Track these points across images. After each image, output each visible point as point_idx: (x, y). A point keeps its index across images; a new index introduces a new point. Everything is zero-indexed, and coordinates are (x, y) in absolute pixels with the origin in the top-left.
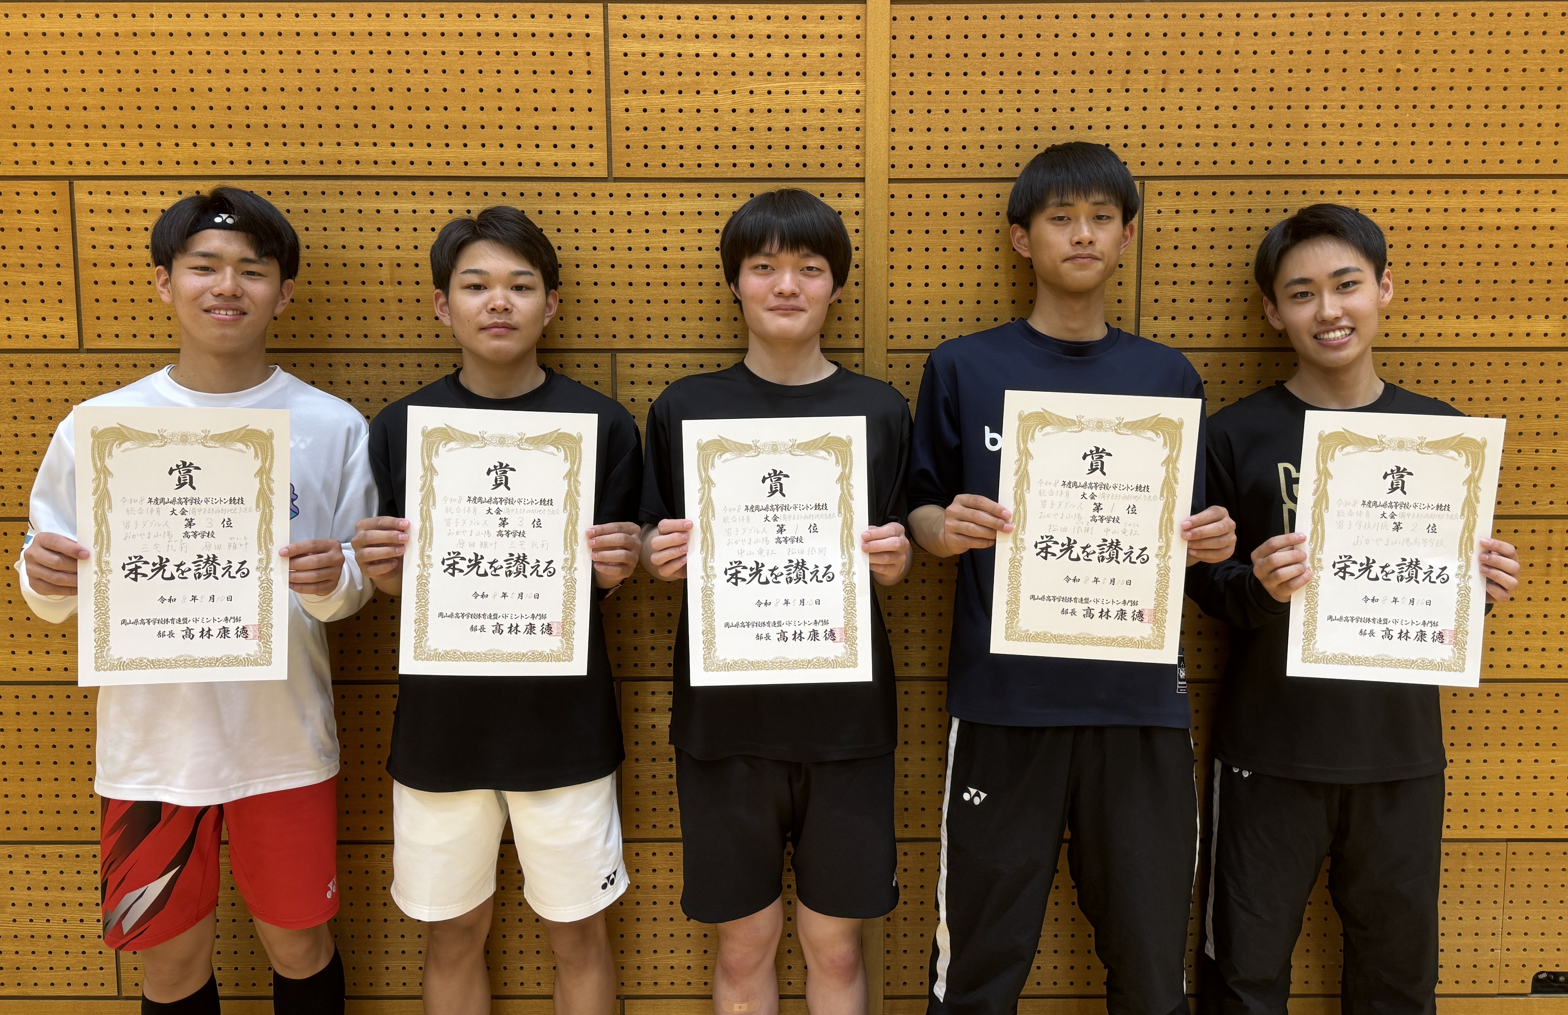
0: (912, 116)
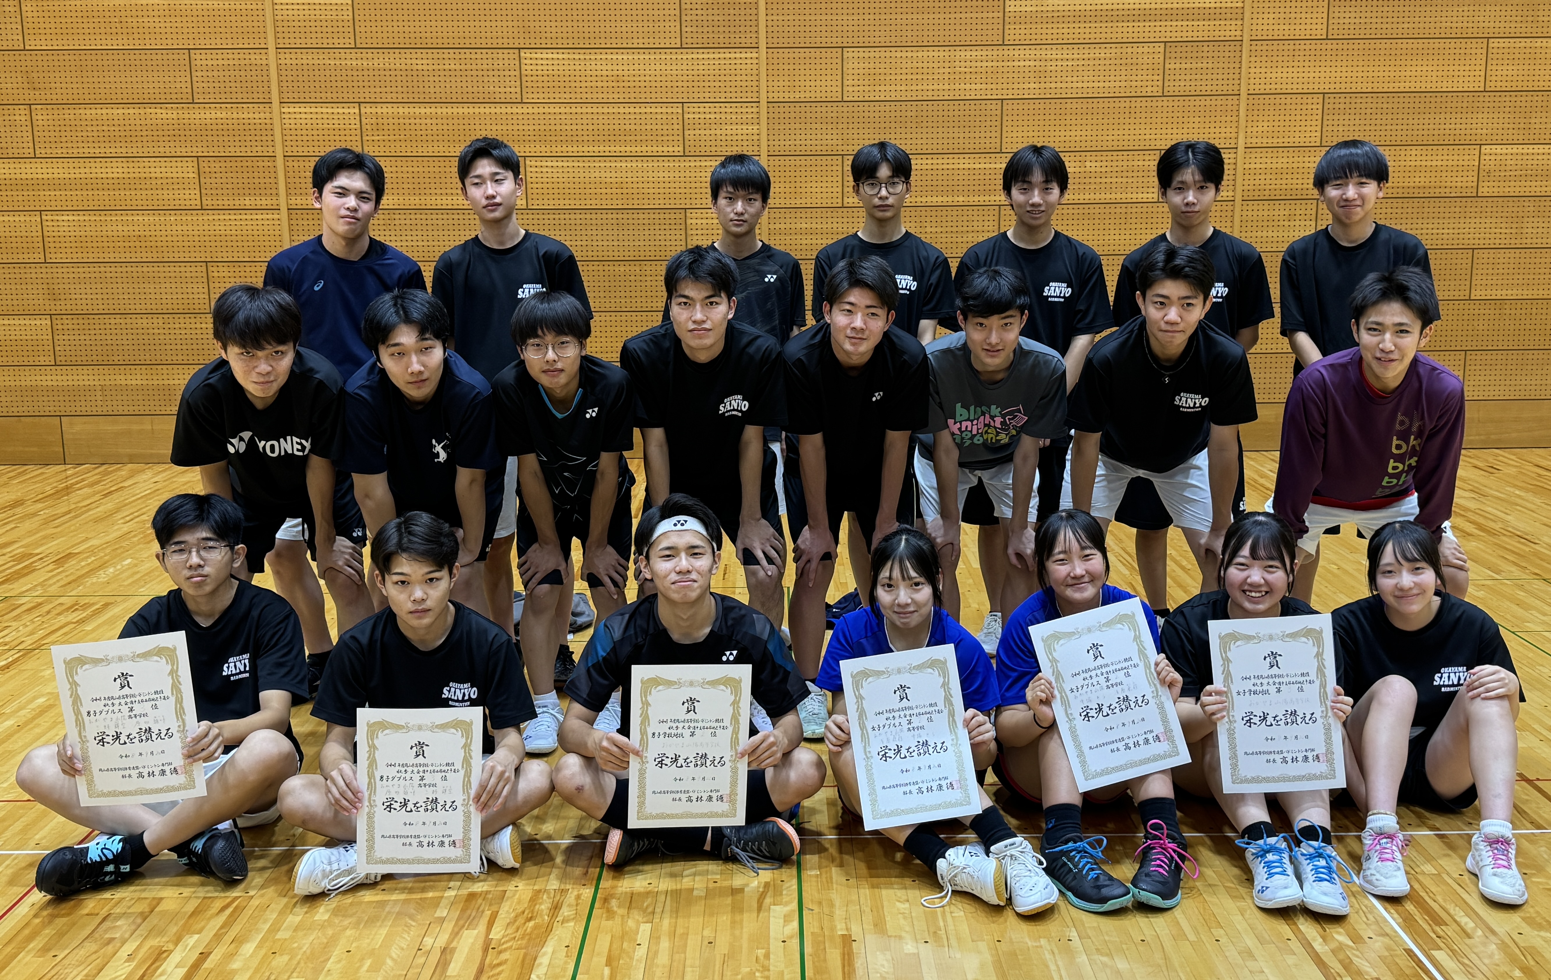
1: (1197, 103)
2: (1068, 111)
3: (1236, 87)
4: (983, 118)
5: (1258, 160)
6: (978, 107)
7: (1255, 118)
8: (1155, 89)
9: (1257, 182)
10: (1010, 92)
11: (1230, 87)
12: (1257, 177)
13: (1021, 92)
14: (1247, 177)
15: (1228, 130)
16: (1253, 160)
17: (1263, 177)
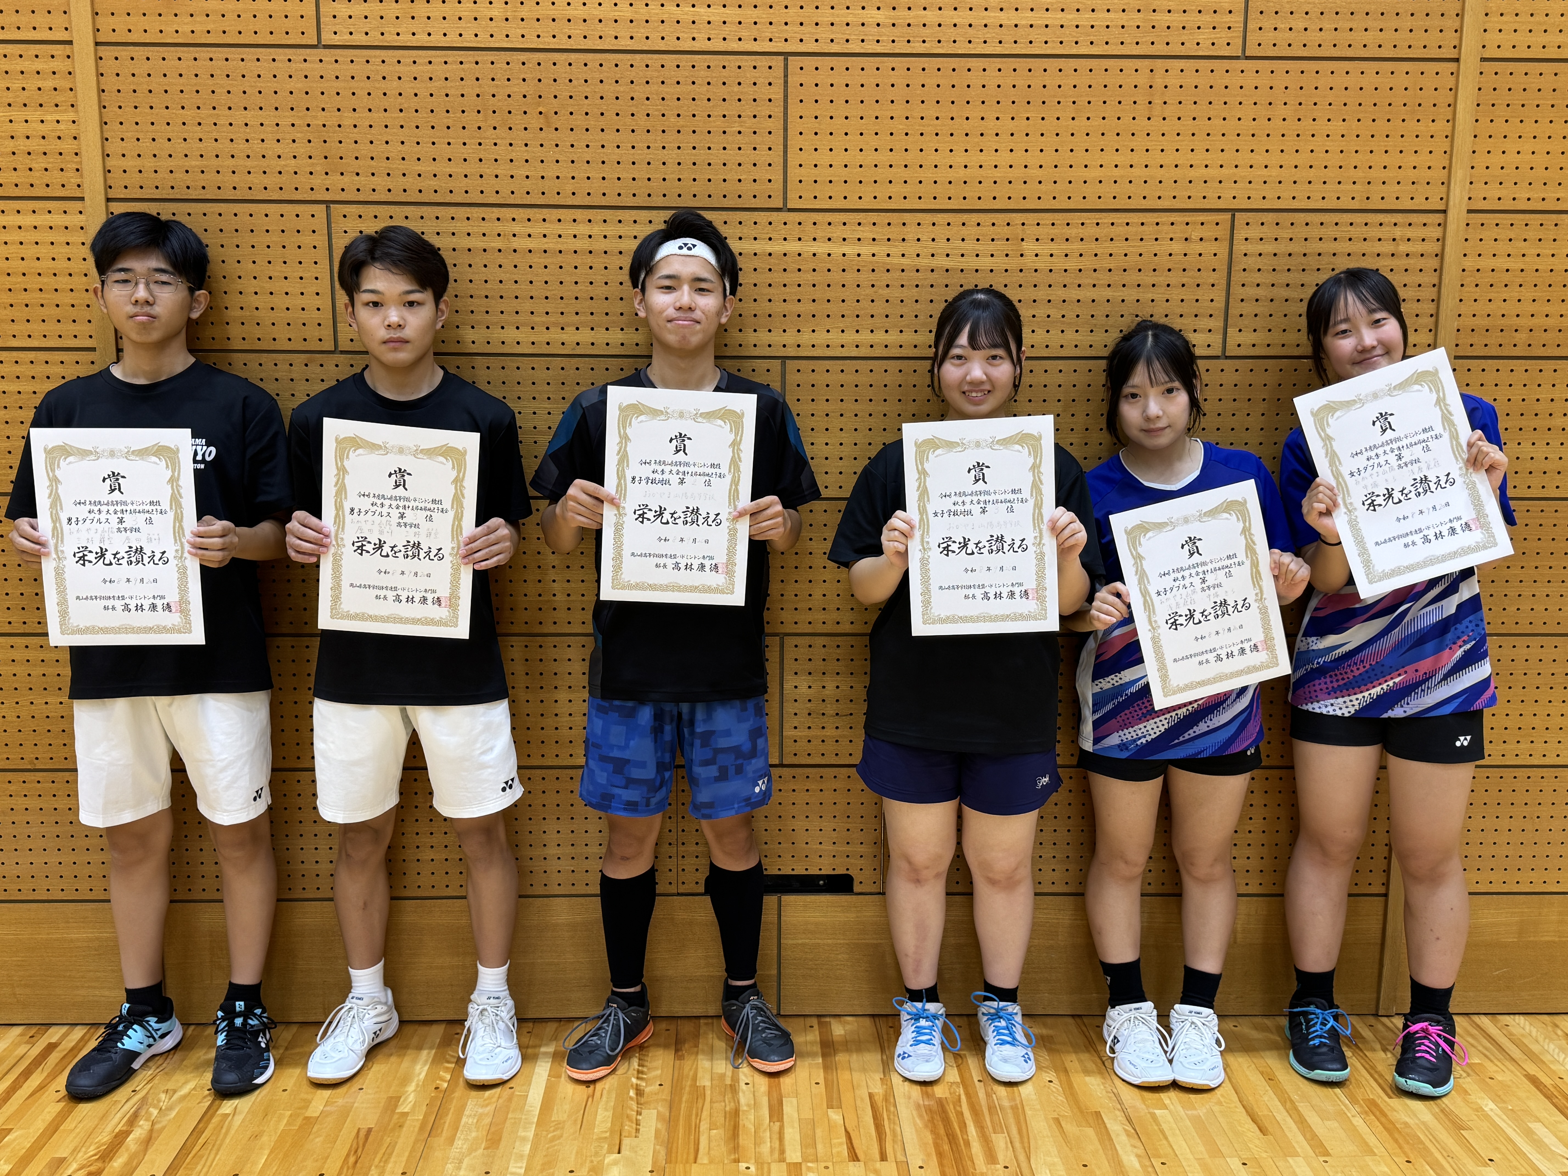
0: (124, 144)
1: (1340, 81)
2: (975, 94)
3: (1450, 38)
4: (732, 109)
5: (1502, 247)
6: (716, 75)
7: (1499, 127)
8: (1222, 36)
9: (1497, 308)
10: (808, 31)
11: (1434, 38)
12: (1498, 294)
13: (839, 34)
14: (1470, 292)
15: (1423, 159)
16: (1488, 247)
17: (1513, 293)
